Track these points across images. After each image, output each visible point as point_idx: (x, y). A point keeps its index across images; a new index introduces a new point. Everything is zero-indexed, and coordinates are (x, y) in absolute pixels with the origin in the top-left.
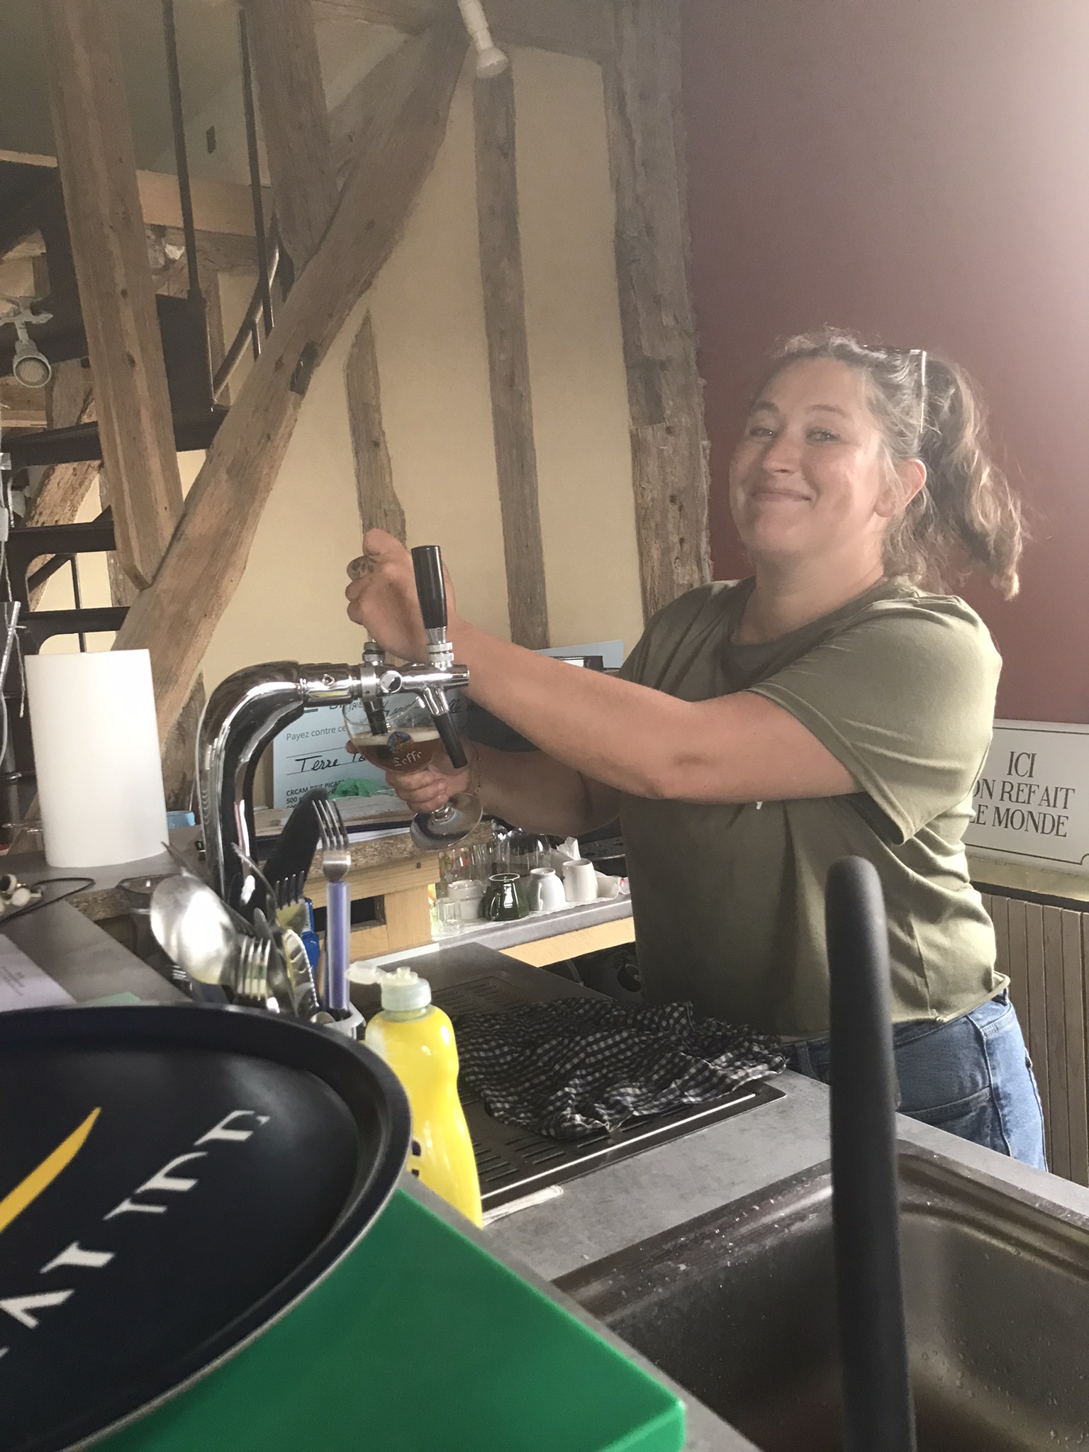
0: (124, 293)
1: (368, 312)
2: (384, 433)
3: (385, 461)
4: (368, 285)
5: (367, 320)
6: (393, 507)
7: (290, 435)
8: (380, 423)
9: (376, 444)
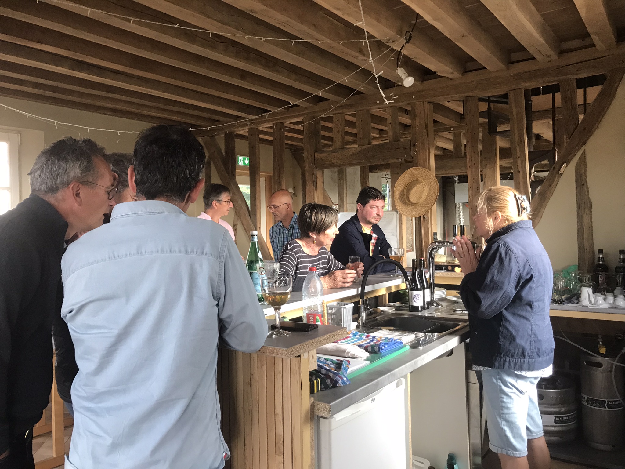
0: (519, 157)
1: (584, 150)
2: (587, 182)
3: (586, 190)
4: (585, 143)
5: (584, 153)
6: (587, 201)
7: (557, 184)
8: (586, 179)
9: (583, 185)
